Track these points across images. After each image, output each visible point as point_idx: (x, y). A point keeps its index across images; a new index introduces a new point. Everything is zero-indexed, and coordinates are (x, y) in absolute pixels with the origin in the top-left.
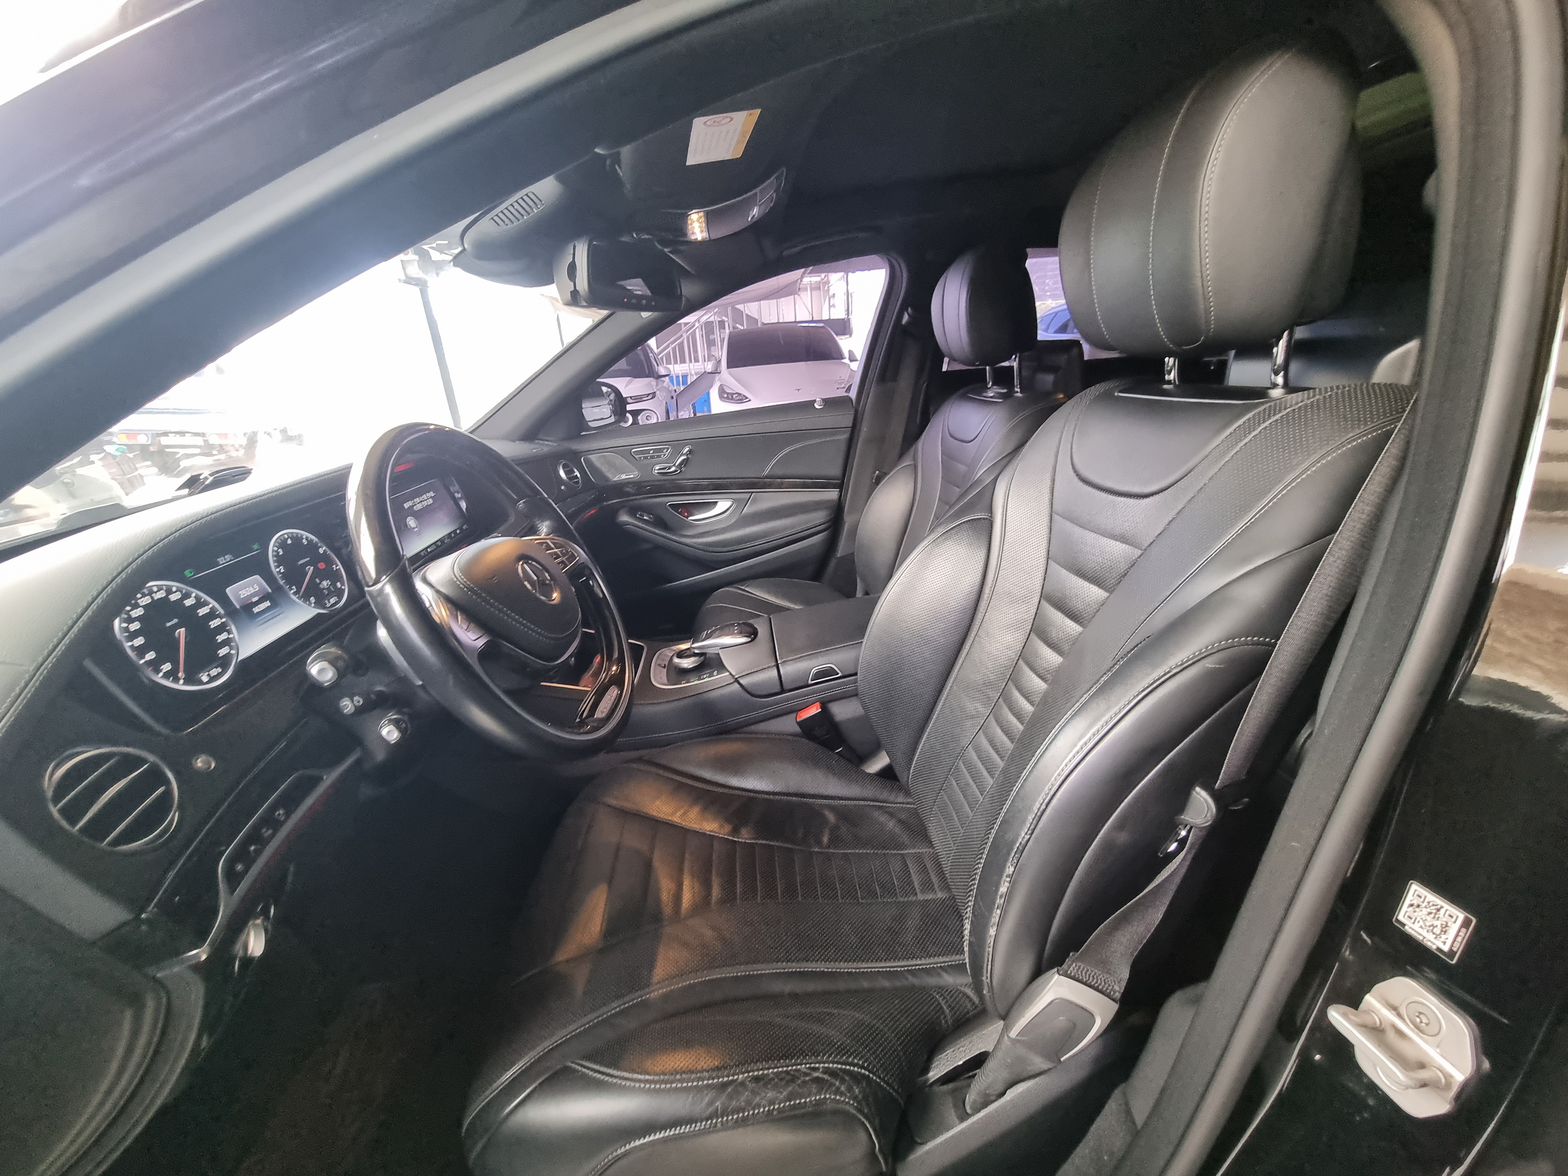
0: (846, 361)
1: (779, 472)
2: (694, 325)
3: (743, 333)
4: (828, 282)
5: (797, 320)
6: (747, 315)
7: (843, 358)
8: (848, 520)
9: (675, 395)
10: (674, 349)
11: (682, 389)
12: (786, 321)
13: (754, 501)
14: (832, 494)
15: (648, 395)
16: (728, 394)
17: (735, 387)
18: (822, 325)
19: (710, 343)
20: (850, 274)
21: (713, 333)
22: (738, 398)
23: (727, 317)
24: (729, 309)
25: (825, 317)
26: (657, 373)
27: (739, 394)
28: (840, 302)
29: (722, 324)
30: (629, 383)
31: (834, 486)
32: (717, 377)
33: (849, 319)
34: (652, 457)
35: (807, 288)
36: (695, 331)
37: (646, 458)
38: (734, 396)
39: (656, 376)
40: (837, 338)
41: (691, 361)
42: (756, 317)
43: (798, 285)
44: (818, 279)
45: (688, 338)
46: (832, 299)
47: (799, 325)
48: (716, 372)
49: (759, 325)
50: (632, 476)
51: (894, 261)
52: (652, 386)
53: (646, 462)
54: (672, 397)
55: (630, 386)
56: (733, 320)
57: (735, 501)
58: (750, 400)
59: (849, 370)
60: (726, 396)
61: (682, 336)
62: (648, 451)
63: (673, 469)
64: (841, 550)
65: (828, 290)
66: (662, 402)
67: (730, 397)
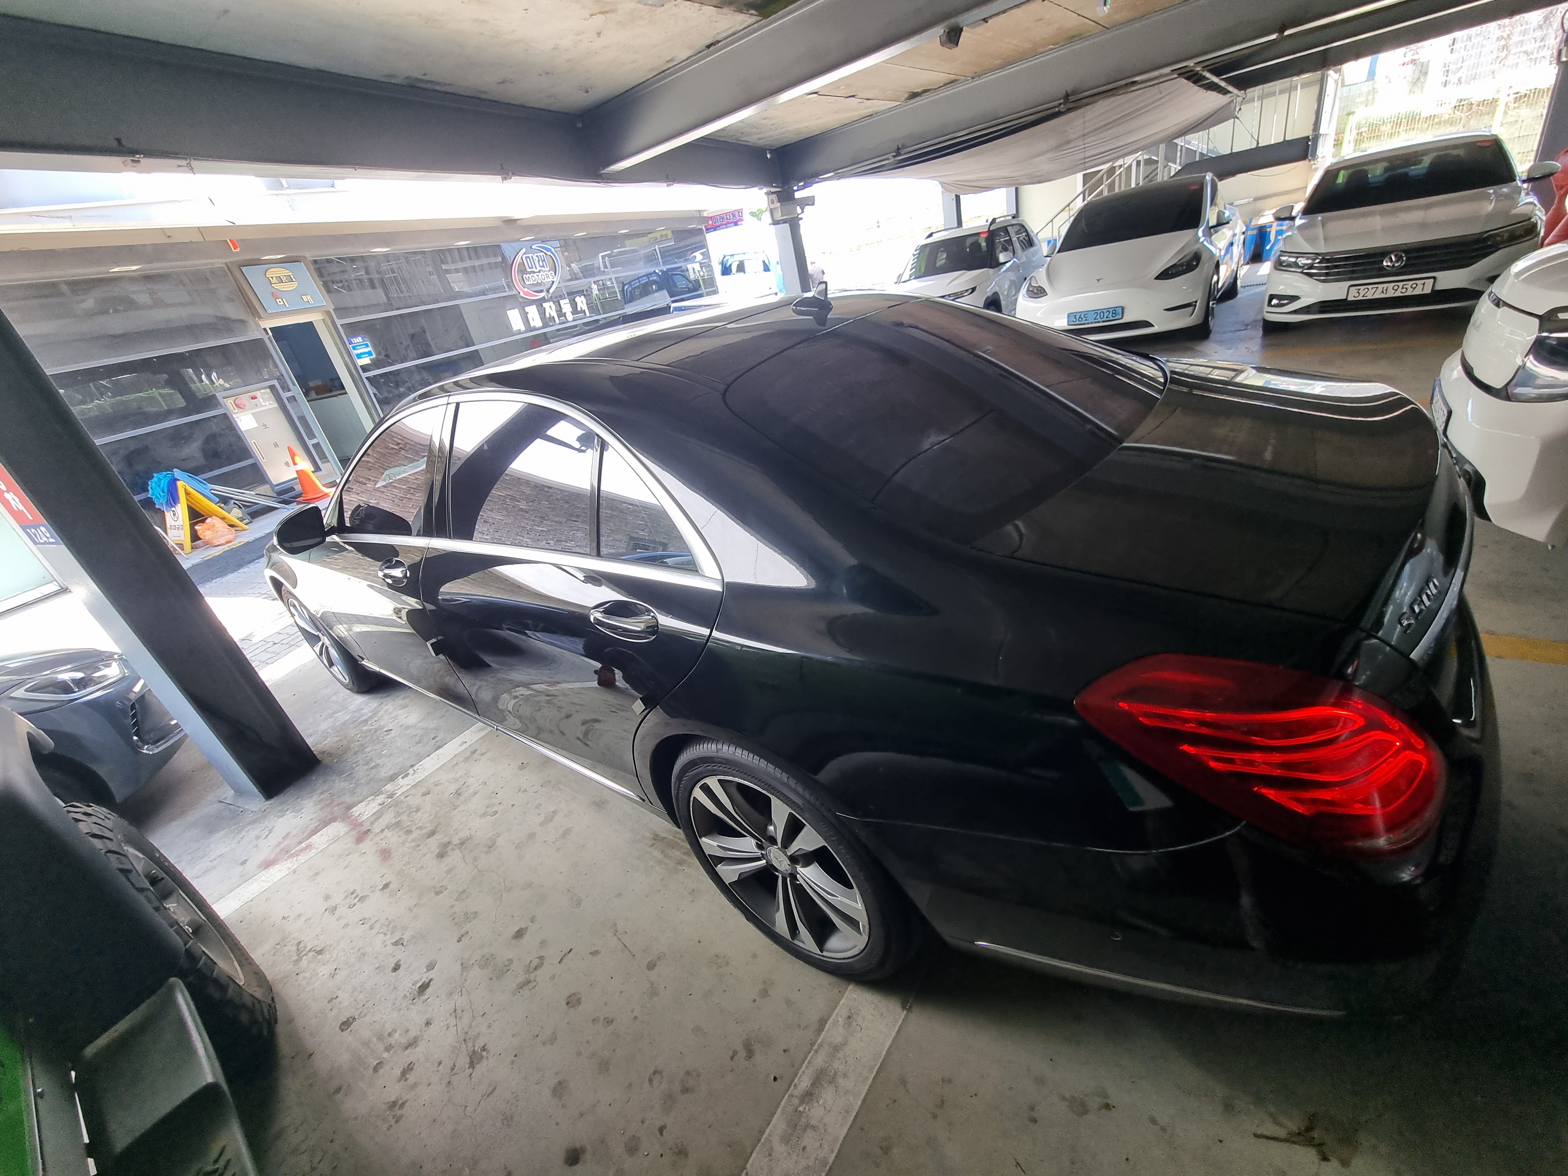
16: (1032, 287)
22: (1038, 292)
27: (1041, 287)
30: (958, 277)
52: (980, 279)
55: (952, 283)
58: (1046, 294)
67: (1033, 291)
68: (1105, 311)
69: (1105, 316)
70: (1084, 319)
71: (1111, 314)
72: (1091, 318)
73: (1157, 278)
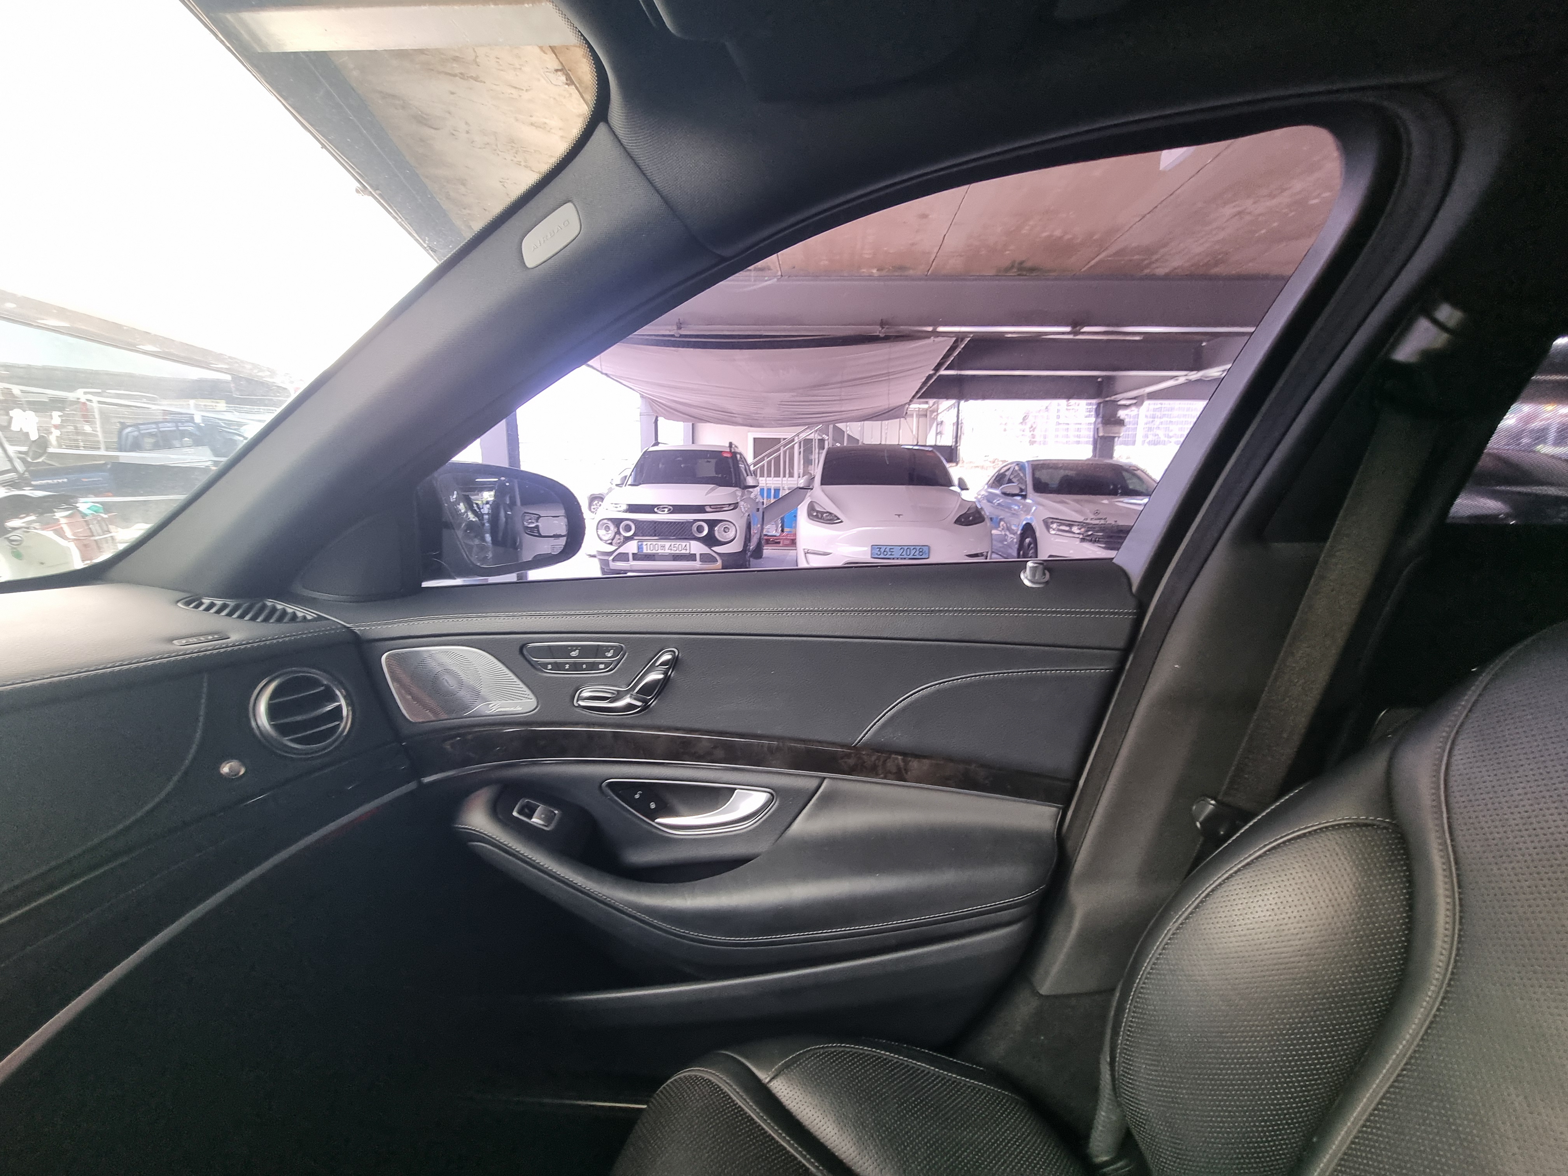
0: (956, 489)
2: (793, 440)
3: (842, 450)
5: (902, 442)
6: (849, 435)
7: (952, 486)
9: (761, 506)
10: (769, 463)
11: (772, 501)
12: (890, 442)
13: (828, 799)
15: (730, 505)
16: (818, 512)
17: (827, 505)
18: (931, 449)
19: (807, 459)
20: (962, 403)
21: (812, 451)
22: (828, 518)
23: (828, 435)
24: (831, 426)
25: (933, 442)
26: (745, 484)
27: (830, 513)
28: (949, 428)
29: (822, 441)
30: (712, 490)
31: (1050, 798)
32: (809, 493)
33: (957, 448)
34: (576, 667)
36: (793, 447)
37: (557, 667)
38: (824, 515)
39: (742, 486)
40: (948, 465)
41: (784, 476)
42: (857, 437)
43: (906, 409)
45: (785, 452)
46: (939, 425)
47: (903, 448)
48: (808, 488)
49: (860, 445)
50: (517, 708)
52: (736, 496)
53: (560, 675)
54: (758, 510)
55: (709, 495)
57: (776, 793)
58: (841, 522)
59: (960, 500)
60: (814, 514)
61: (779, 449)
62: (567, 652)
66: (744, 514)
67: (820, 516)
68: (911, 548)
69: (913, 554)
70: (890, 553)
71: (918, 552)
72: (897, 553)
73: (955, 522)
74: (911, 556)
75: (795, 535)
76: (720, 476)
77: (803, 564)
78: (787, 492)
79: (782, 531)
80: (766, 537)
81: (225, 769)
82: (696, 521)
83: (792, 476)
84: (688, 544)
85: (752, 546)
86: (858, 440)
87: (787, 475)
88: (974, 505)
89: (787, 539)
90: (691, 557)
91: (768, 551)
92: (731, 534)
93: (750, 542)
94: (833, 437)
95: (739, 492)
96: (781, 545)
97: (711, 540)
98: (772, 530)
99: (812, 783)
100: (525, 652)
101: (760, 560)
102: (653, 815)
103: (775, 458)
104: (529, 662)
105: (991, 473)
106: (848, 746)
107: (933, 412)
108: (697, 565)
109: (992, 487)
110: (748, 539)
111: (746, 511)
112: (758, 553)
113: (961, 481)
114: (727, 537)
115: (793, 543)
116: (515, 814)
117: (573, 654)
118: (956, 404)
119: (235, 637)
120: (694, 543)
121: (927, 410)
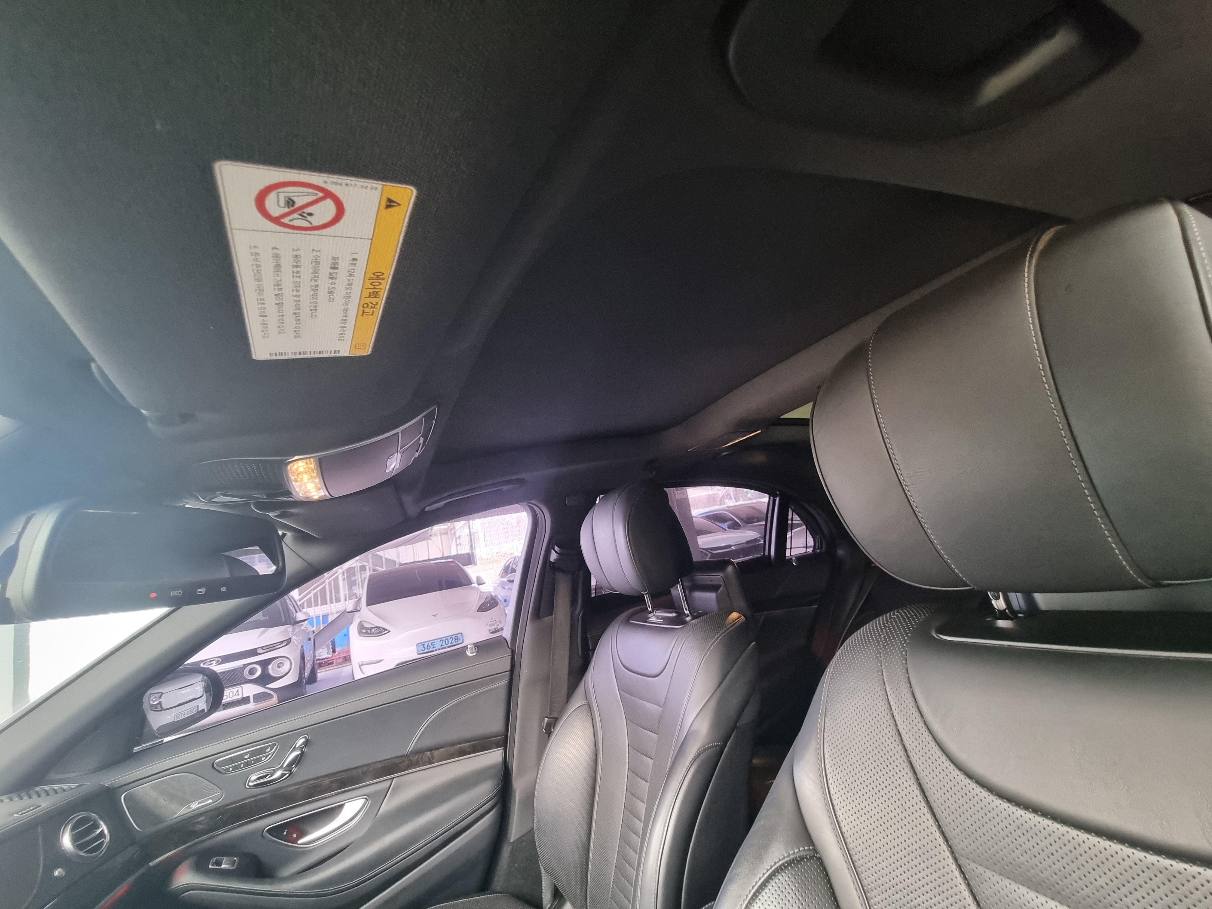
0: (475, 585)
1: (429, 742)
3: (383, 574)
4: (454, 528)
5: (431, 558)
6: (386, 559)
7: (472, 584)
8: (519, 786)
9: (312, 636)
10: (316, 595)
11: (322, 628)
12: (421, 559)
13: (397, 788)
14: (495, 756)
15: (282, 642)
16: (367, 629)
17: (376, 622)
18: (453, 559)
19: (351, 584)
20: (471, 521)
21: (355, 575)
22: (377, 631)
23: (368, 562)
25: (454, 553)
26: (294, 619)
27: (378, 627)
28: (465, 541)
29: (363, 569)
30: (263, 632)
31: (498, 746)
32: (357, 614)
33: (473, 554)
34: (247, 764)
35: (437, 534)
37: (236, 768)
38: (373, 630)
39: (292, 622)
40: (465, 568)
42: (395, 559)
44: (446, 527)
45: (330, 583)
46: (458, 539)
47: (432, 562)
48: (356, 610)
49: (397, 566)
50: (210, 801)
51: (535, 508)
52: (287, 633)
53: (238, 772)
54: (310, 639)
55: (260, 638)
56: (373, 565)
57: (368, 797)
58: (389, 632)
59: (479, 592)
60: (364, 631)
61: (324, 582)
62: (241, 758)
63: (278, 774)
64: (515, 832)
65: (455, 533)
66: (297, 646)
67: (369, 631)
68: (449, 638)
69: (450, 642)
70: (432, 647)
71: (454, 640)
72: (438, 645)
73: (478, 611)
74: (449, 645)
75: (348, 651)
76: (267, 618)
77: (358, 676)
78: (336, 616)
79: (334, 651)
80: (318, 662)
81: (56, 873)
82: (246, 665)
83: (340, 601)
84: (240, 689)
85: (307, 674)
86: (395, 562)
87: (334, 601)
88: (489, 595)
89: (339, 658)
90: (245, 700)
91: (321, 674)
92: (285, 668)
93: (304, 670)
94: (373, 562)
95: (289, 628)
96: (334, 664)
97: (265, 679)
98: (323, 653)
99: (387, 784)
100: (215, 766)
101: (315, 684)
102: (295, 841)
103: (321, 589)
104: (218, 771)
105: (499, 568)
106: (403, 756)
107: (451, 529)
108: (251, 706)
109: (502, 577)
110: (302, 668)
111: (299, 643)
112: (313, 679)
113: (478, 578)
114: (282, 671)
115: (347, 659)
116: (210, 867)
117: (246, 757)
118: (467, 523)
119: (44, 805)
120: (246, 687)
121: (446, 529)
